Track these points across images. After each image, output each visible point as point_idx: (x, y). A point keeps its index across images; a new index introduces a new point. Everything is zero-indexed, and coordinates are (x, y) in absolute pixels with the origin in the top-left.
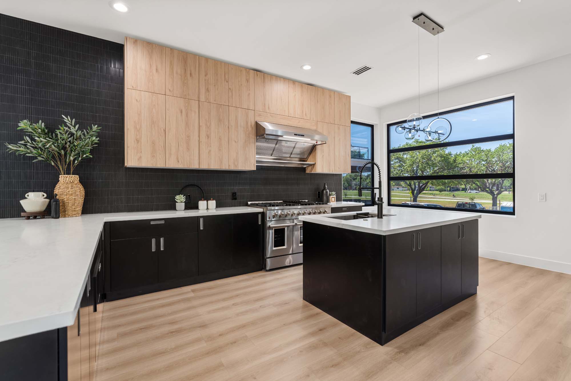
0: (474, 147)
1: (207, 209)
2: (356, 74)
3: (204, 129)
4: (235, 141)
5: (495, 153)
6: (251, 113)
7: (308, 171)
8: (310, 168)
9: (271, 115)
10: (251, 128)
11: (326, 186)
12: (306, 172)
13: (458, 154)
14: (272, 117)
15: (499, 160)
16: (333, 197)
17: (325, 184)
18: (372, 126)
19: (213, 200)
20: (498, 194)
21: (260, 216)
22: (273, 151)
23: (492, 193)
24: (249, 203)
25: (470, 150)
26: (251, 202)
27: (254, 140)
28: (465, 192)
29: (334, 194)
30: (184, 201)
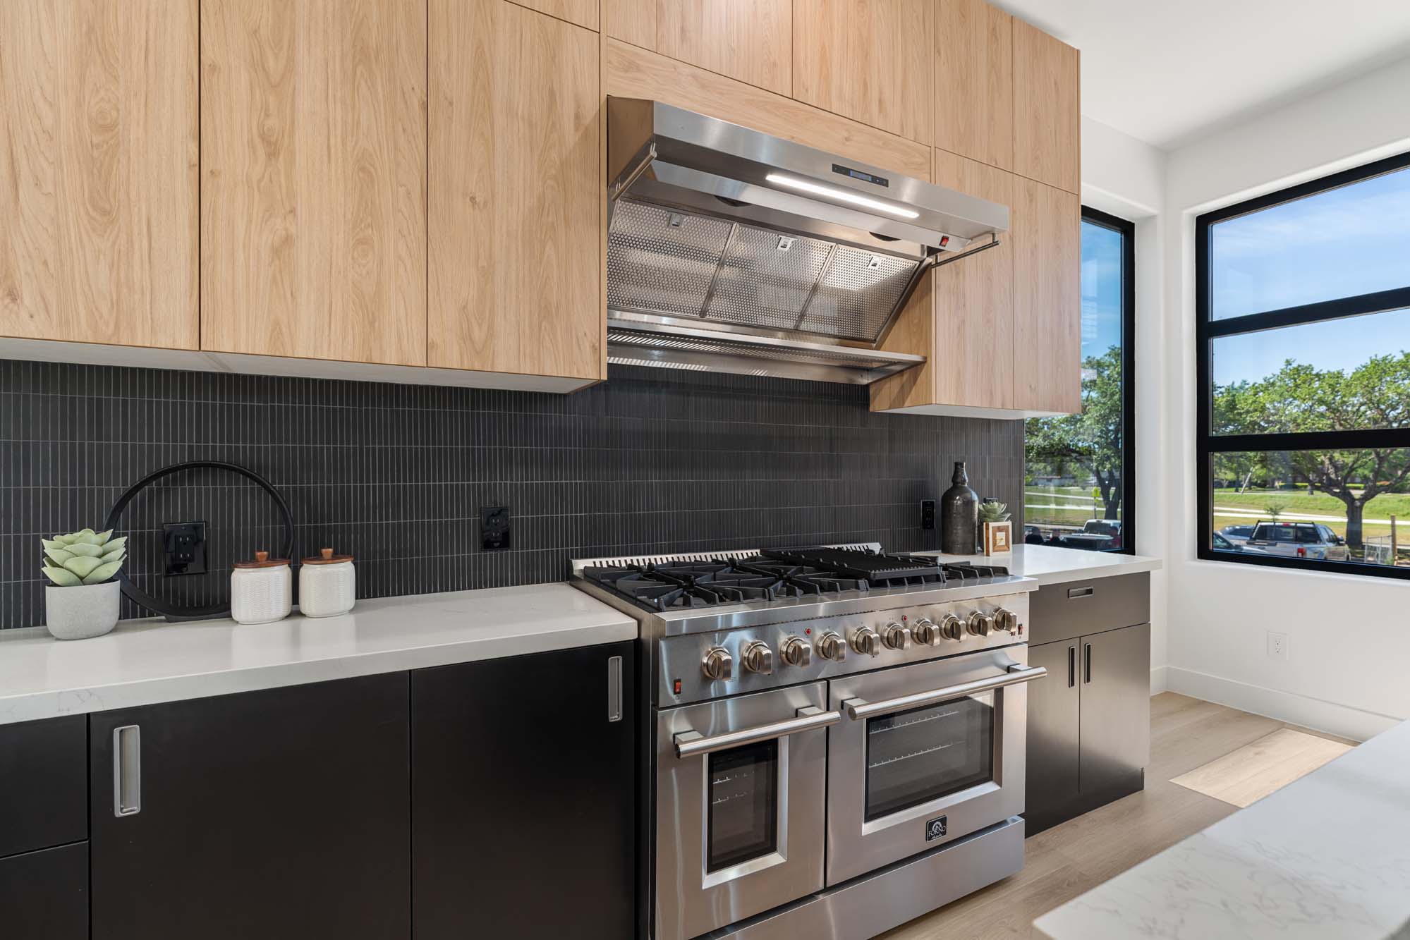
0: (1290, 364)
4: (472, 199)
5: (1359, 382)
6: (578, 49)
7: (881, 403)
8: (892, 387)
9: (695, 77)
10: (577, 129)
11: (965, 476)
12: (871, 410)
13: (1236, 385)
14: (703, 87)
15: (1370, 402)
16: (1000, 529)
17: (958, 466)
18: (1126, 229)
19: (338, 556)
20: (1365, 498)
21: (615, 667)
22: (710, 296)
23: (1346, 496)
24: (580, 565)
25: (1279, 374)
26: (588, 563)
27: (595, 201)
28: (1237, 491)
29: (999, 511)
30: (114, 568)
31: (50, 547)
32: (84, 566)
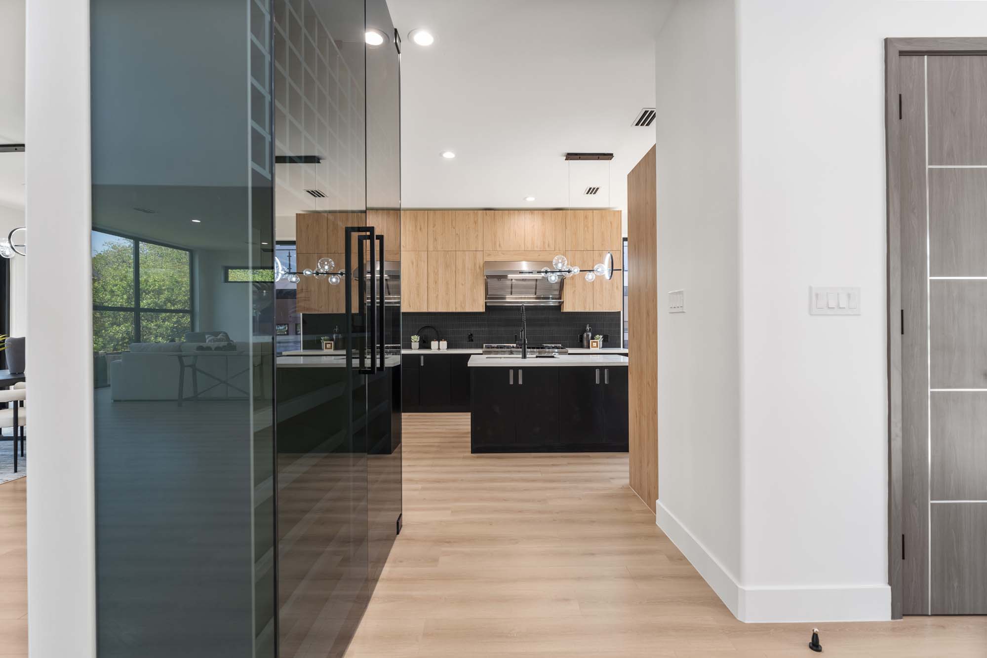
1: (439, 349)
2: (591, 193)
3: (432, 275)
4: (462, 284)
6: (479, 254)
7: (562, 310)
9: (502, 253)
10: (479, 269)
11: (588, 328)
12: (561, 312)
14: (504, 254)
16: (594, 342)
19: (444, 340)
22: (512, 288)
24: (485, 345)
30: (418, 340)
31: (412, 337)
32: (416, 340)
